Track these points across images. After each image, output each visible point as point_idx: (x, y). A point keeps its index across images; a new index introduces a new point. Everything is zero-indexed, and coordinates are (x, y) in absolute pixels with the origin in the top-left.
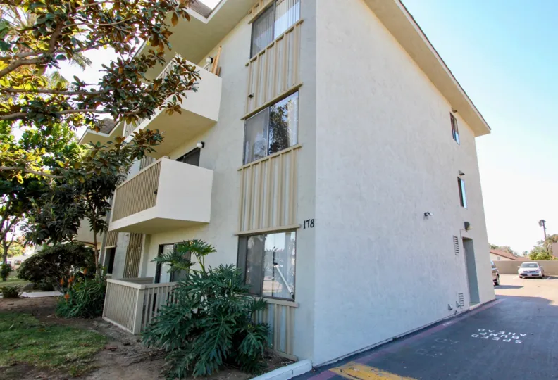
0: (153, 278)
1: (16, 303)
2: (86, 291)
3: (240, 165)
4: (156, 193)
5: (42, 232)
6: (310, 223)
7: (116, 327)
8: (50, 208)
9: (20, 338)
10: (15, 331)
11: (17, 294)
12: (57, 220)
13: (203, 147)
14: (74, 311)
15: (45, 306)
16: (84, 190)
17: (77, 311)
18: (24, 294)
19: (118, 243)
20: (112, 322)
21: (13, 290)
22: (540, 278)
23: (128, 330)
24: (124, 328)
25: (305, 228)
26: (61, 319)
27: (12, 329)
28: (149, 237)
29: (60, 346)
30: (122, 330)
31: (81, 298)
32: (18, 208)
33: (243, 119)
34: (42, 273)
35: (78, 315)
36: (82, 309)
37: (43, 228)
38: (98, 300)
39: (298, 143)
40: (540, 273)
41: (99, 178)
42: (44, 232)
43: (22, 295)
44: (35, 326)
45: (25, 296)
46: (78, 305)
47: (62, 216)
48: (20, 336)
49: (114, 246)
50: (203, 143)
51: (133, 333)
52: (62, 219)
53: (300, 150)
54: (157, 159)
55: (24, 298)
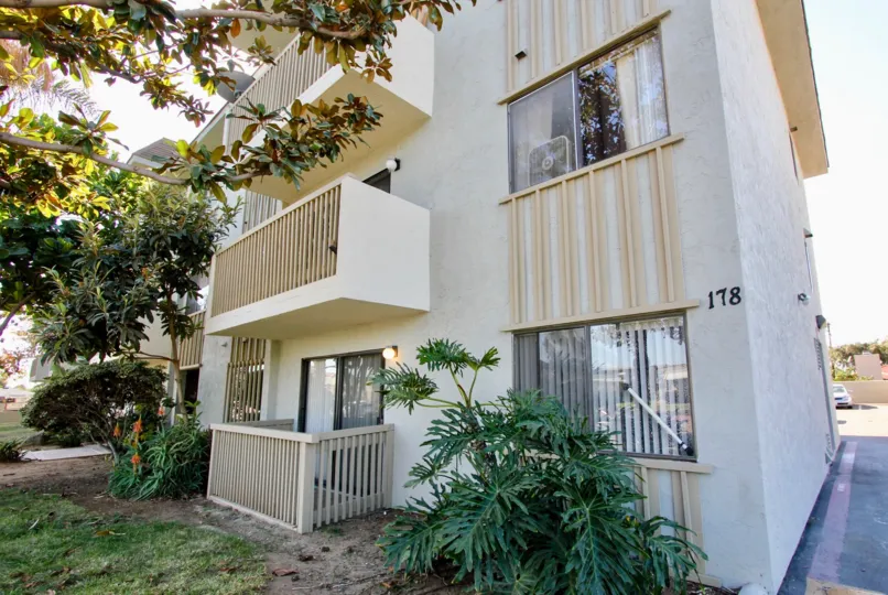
0: (293, 420)
1: (20, 472)
2: (168, 447)
3: (505, 193)
4: (334, 249)
5: (78, 335)
6: (728, 296)
7: (248, 516)
8: (94, 287)
9: (66, 554)
10: (46, 535)
11: (18, 454)
12: (108, 311)
13: (398, 168)
14: (149, 486)
15: (77, 476)
16: (155, 254)
17: (154, 486)
18: (30, 454)
19: (203, 360)
20: (235, 506)
21: (10, 448)
22: (850, 407)
23: (282, 524)
24: (271, 520)
25: (712, 306)
26: (126, 504)
27: (37, 530)
28: (277, 345)
29: (172, 572)
30: (265, 523)
31: (159, 462)
32: (16, 293)
33: (501, 103)
34: (71, 416)
35: (158, 493)
36: (165, 481)
37: (80, 328)
38: (193, 463)
39: (669, 134)
40: (849, 401)
41: (184, 232)
42: (82, 334)
43: (26, 456)
44: (81, 521)
45: (32, 458)
46: (155, 476)
47: (117, 304)
48: (63, 549)
49: (197, 365)
50: (398, 162)
51: (300, 530)
52: (117, 308)
53: (676, 148)
54: (286, 205)
55: (30, 461)
